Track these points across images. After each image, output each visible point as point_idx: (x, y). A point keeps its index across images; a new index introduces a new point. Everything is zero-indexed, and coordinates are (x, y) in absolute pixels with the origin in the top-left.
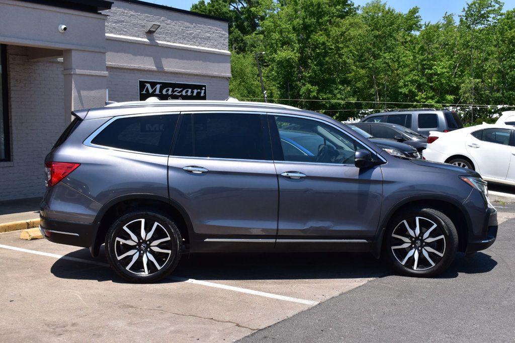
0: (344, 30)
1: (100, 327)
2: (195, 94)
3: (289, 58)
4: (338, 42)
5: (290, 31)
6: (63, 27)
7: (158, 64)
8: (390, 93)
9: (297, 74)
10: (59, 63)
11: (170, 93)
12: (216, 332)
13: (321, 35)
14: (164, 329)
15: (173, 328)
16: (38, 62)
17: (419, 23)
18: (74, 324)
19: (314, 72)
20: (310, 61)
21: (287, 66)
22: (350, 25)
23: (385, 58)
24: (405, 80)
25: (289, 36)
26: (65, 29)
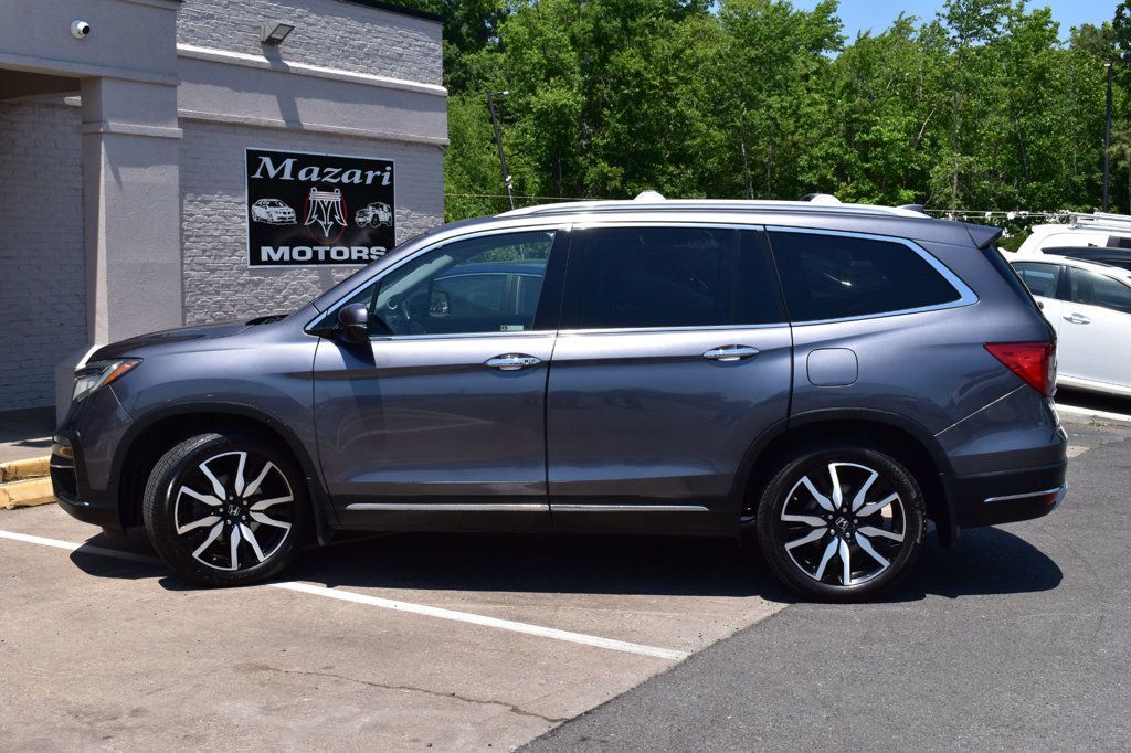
0: (680, 46)
1: (199, 718)
2: (369, 181)
3: (562, 105)
4: (667, 72)
5: (566, 46)
6: (82, 25)
7: (289, 112)
8: (777, 182)
9: (579, 140)
10: (67, 107)
11: (314, 177)
12: (469, 727)
13: (632, 56)
14: (346, 720)
15: (366, 719)
16: (21, 105)
17: (837, 33)
18: (136, 711)
19: (617, 135)
20: (606, 112)
21: (558, 122)
22: (694, 35)
23: (769, 107)
24: (811, 156)
25: (562, 56)
26: (86, 30)
